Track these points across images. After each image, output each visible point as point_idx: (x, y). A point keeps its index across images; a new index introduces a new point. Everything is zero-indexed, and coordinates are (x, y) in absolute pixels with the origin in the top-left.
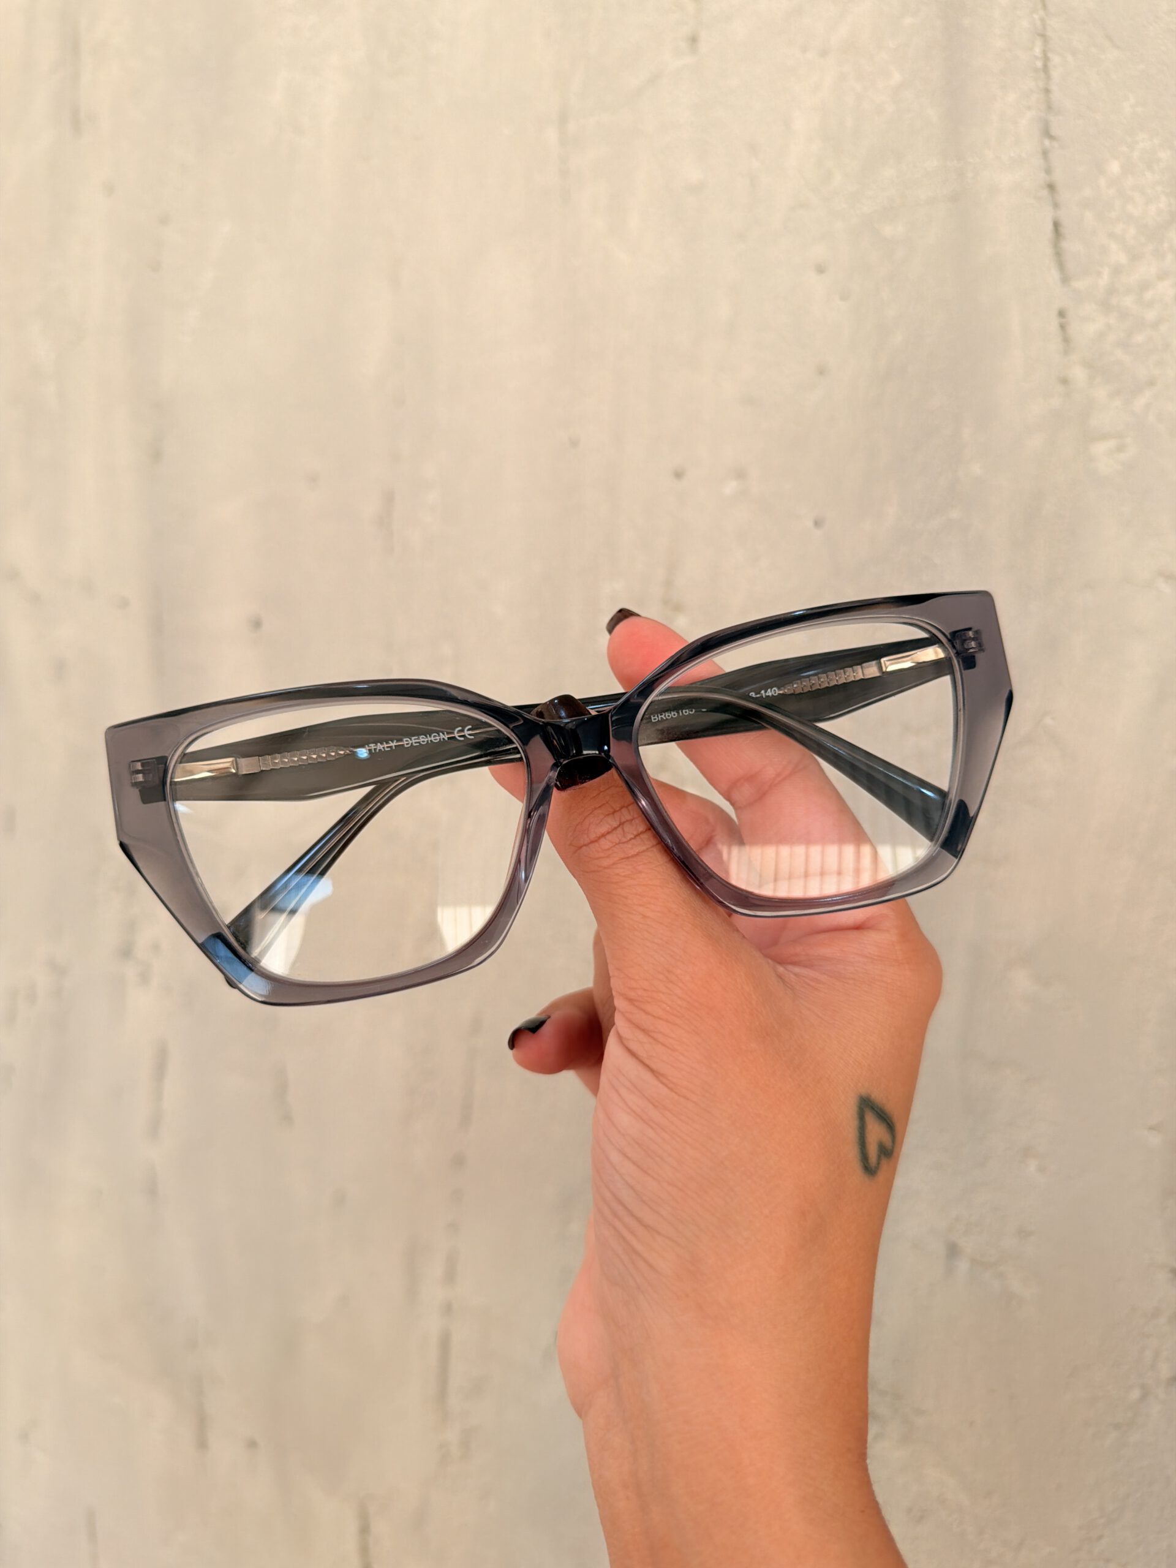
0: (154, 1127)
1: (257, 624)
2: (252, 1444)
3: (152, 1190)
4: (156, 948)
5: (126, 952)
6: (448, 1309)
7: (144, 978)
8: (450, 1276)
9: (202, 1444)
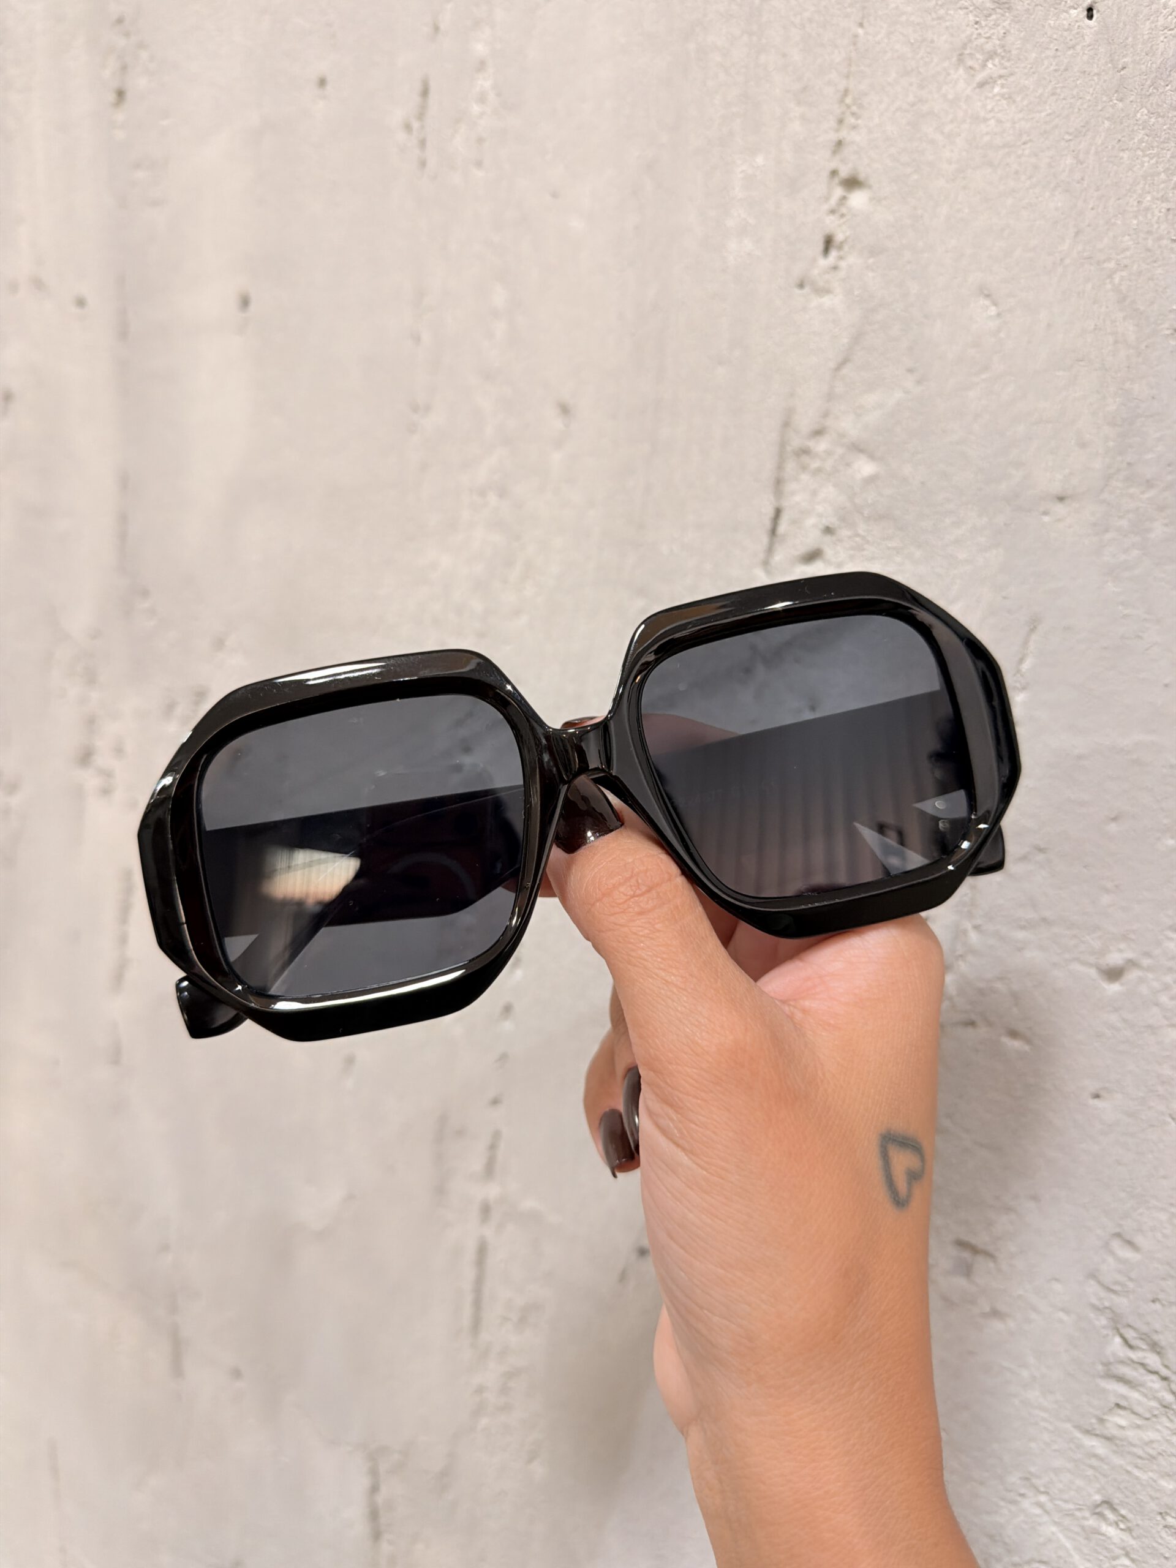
0: (118, 978)
1: (245, 302)
2: (237, 1374)
3: (116, 1056)
4: (119, 751)
5: (86, 757)
6: (486, 1210)
7: (106, 792)
8: (490, 1170)
9: (177, 1369)
